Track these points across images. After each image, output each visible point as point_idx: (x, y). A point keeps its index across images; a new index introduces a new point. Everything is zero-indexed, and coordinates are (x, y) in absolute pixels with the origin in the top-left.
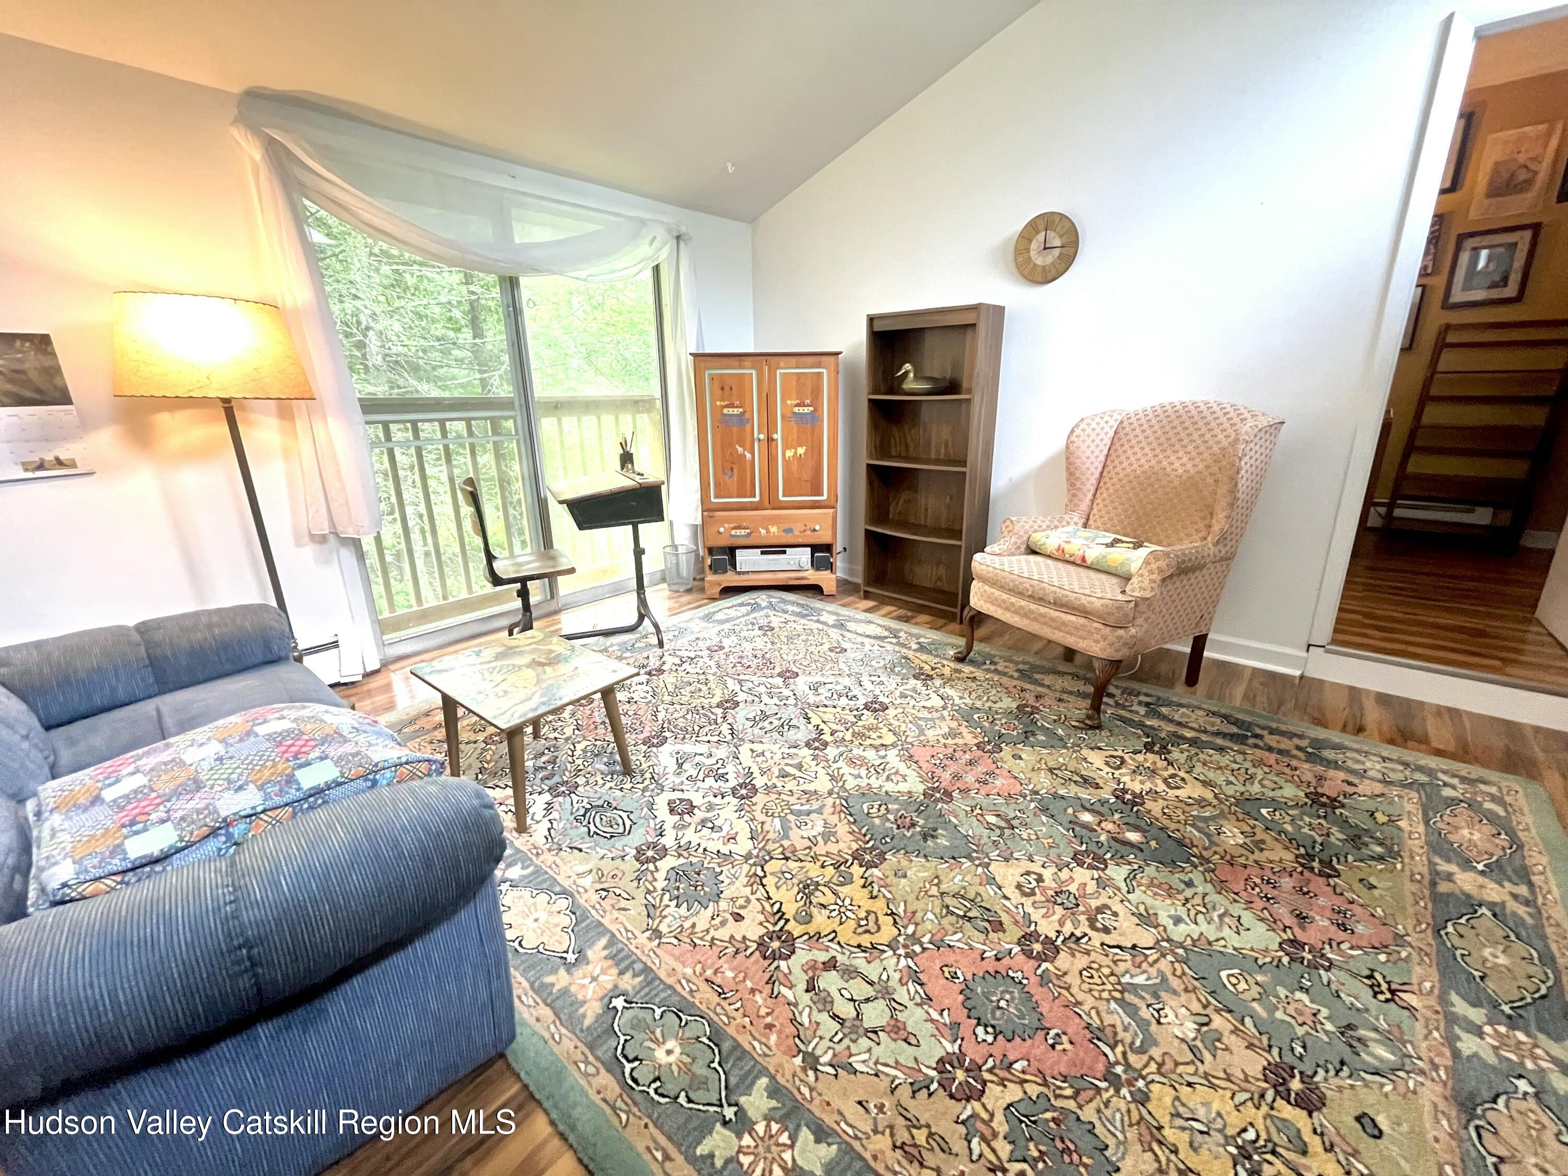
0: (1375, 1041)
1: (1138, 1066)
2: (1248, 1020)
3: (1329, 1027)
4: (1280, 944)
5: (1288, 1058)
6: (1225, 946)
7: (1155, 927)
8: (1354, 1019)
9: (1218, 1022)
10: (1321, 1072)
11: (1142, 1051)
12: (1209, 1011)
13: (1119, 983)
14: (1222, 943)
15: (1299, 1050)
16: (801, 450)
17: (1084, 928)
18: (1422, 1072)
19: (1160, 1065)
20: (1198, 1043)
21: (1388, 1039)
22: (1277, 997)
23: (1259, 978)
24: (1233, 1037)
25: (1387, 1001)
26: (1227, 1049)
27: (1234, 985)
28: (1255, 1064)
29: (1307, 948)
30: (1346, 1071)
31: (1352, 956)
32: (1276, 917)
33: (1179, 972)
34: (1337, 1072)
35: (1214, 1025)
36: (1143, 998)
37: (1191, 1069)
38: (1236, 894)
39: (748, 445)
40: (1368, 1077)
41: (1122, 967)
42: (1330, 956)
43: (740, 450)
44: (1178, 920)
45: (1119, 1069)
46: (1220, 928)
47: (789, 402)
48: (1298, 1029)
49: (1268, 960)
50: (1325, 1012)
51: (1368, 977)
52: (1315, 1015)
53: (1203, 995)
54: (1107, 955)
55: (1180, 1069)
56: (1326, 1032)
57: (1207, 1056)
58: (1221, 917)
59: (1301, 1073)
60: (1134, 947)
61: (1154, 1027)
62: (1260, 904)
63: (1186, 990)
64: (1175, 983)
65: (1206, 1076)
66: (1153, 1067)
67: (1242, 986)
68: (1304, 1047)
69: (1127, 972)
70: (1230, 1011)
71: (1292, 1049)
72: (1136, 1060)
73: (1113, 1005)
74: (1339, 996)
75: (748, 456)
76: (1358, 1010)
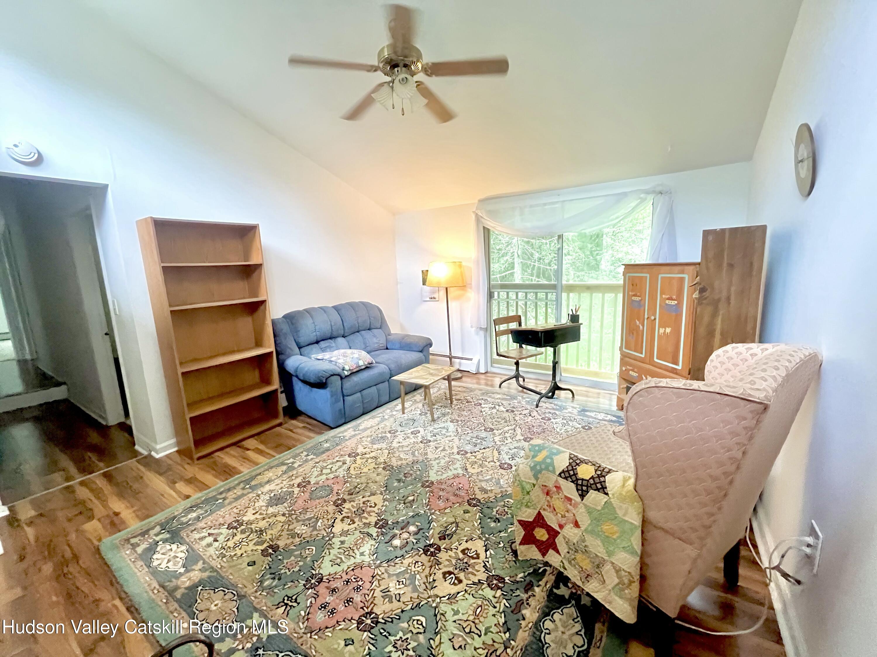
0: (272, 583)
1: (292, 516)
2: (295, 548)
3: (283, 571)
4: (322, 574)
5: (278, 553)
6: (325, 553)
7: (340, 535)
8: (282, 581)
9: (297, 540)
10: (271, 560)
11: (296, 518)
12: (302, 538)
13: (320, 519)
14: (328, 553)
15: (280, 557)
16: (668, 330)
17: (344, 515)
18: (256, 591)
19: (290, 521)
20: (293, 532)
21: (270, 588)
22: (300, 561)
23: (309, 559)
24: (291, 541)
25: (284, 600)
26: (288, 538)
27: (309, 549)
28: (281, 543)
29: (317, 584)
30: (268, 567)
31: (307, 600)
32: (336, 580)
33: (319, 535)
34: (269, 564)
35: (297, 538)
36: (312, 523)
37: (286, 527)
38: (353, 570)
39: (641, 320)
40: (263, 572)
41: (326, 522)
42: (310, 590)
43: (638, 322)
44: (342, 542)
45: (293, 512)
46: (335, 555)
47: (664, 296)
48: (287, 561)
49: (316, 566)
50: (288, 573)
51: (296, 599)
52: (289, 569)
53: (307, 539)
54: (331, 518)
55: (287, 526)
56: (281, 569)
57: (288, 533)
58: (341, 558)
59: (273, 554)
60: (333, 526)
61: (302, 523)
62: (345, 577)
63: (311, 535)
64: (315, 533)
65: (283, 530)
66: (291, 519)
67: (307, 552)
68: (280, 559)
69: (323, 522)
70: (300, 544)
71: (280, 555)
72: (294, 517)
73: (312, 515)
74: (292, 582)
75: (641, 327)
76: (285, 585)
